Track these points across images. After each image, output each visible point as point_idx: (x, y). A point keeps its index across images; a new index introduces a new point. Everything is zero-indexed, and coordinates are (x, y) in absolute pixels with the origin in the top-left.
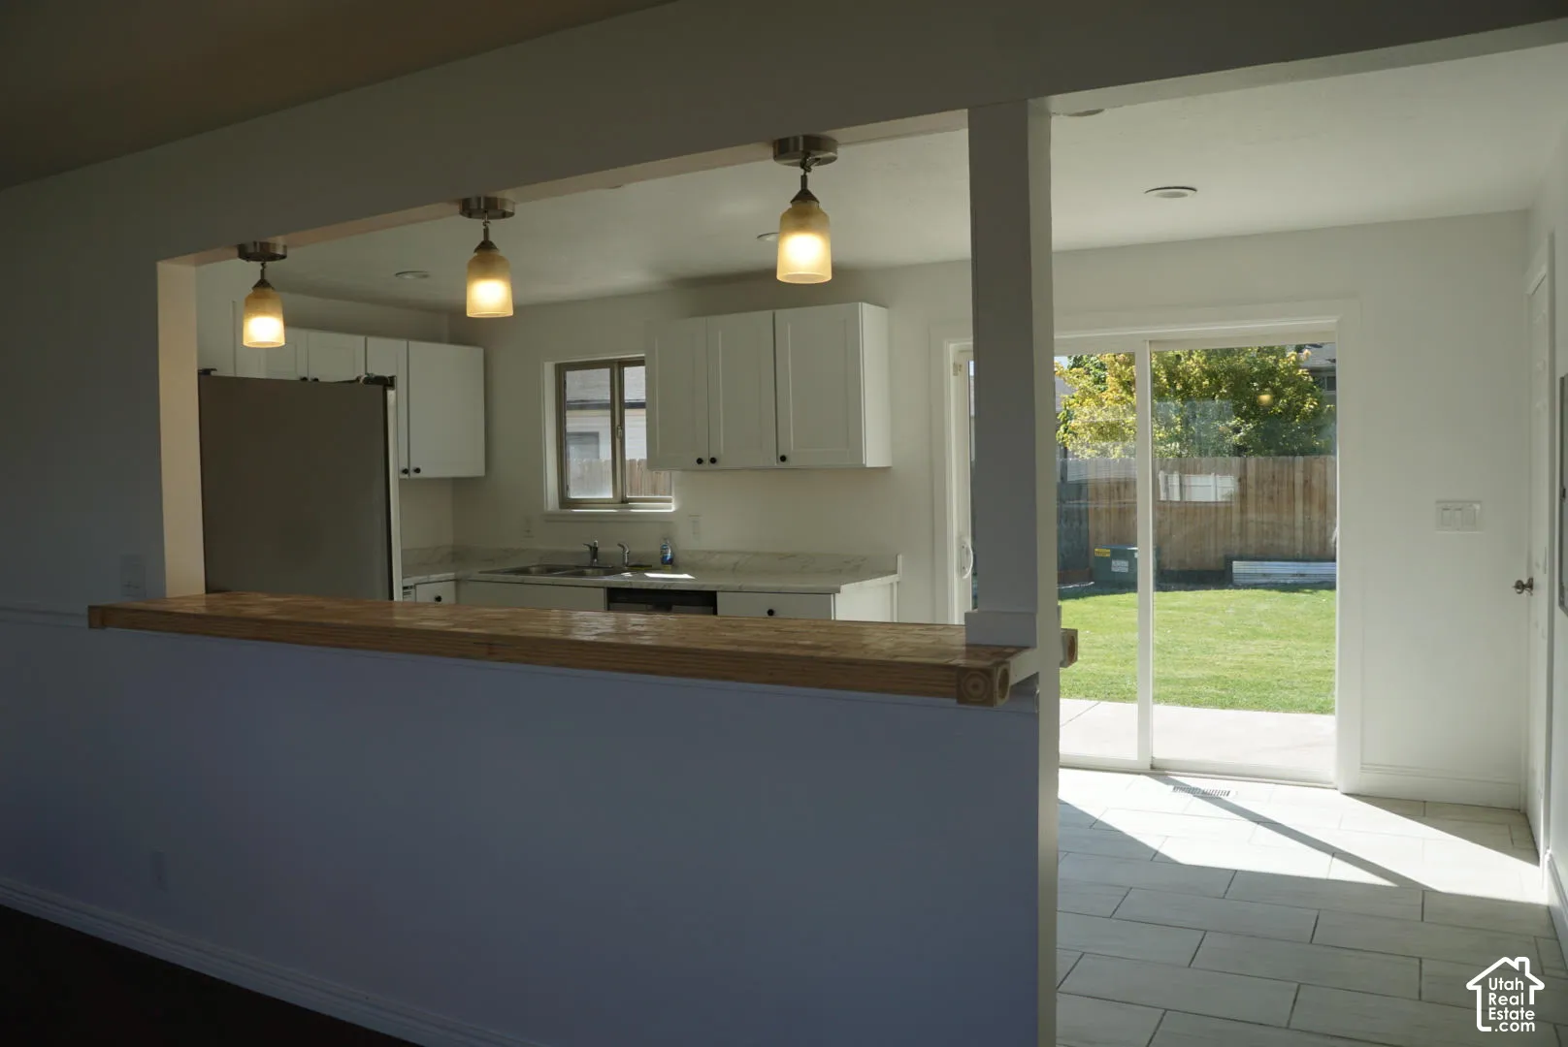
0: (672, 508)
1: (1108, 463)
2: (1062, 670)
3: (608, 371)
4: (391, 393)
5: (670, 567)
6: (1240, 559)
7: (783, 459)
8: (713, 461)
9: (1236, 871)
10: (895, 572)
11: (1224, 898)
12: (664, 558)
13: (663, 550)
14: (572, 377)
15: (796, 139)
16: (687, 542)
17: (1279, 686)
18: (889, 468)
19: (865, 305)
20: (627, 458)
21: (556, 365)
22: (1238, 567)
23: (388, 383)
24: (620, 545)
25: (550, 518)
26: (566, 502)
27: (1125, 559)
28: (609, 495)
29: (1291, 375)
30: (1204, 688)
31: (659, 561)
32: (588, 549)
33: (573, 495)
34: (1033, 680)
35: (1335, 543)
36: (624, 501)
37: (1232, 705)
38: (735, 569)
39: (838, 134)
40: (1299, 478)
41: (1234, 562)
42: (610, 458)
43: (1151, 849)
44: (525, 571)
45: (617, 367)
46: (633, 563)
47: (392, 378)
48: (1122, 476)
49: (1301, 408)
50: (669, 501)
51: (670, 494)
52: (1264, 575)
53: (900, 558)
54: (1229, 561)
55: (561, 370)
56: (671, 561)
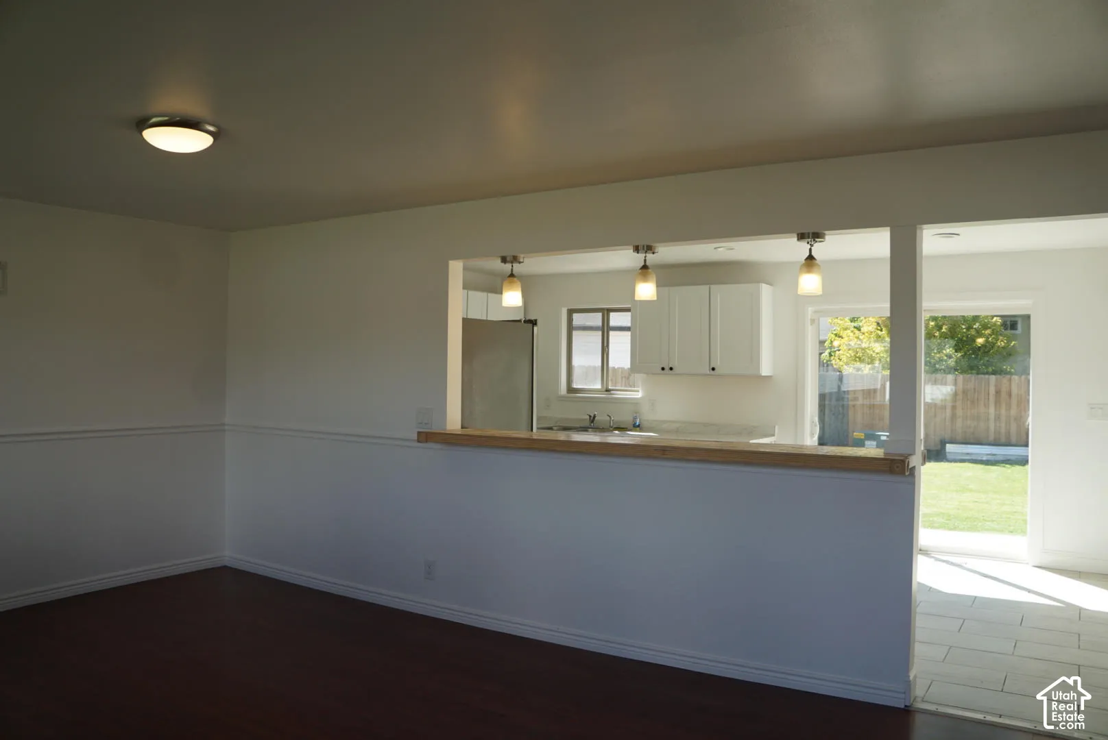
0: (639, 395)
1: (862, 377)
2: (922, 467)
3: (601, 314)
4: (535, 328)
5: (638, 429)
6: (951, 442)
7: (713, 369)
8: (671, 369)
9: (976, 597)
10: (774, 435)
11: (971, 607)
12: (635, 423)
13: (635, 418)
14: (575, 316)
15: (809, 233)
16: (647, 416)
17: (983, 519)
18: (771, 376)
19: (764, 285)
20: (611, 365)
21: (568, 310)
22: (950, 448)
23: (534, 323)
24: (608, 416)
25: (562, 399)
26: (571, 390)
27: (874, 440)
28: (598, 386)
29: (989, 322)
30: (935, 519)
31: (632, 426)
32: (588, 417)
33: (575, 386)
34: (914, 467)
35: (1028, 425)
36: (608, 390)
37: (955, 528)
38: (677, 431)
39: (826, 232)
40: (992, 390)
41: (947, 445)
42: (600, 364)
43: (928, 586)
44: (551, 429)
45: (606, 312)
46: (615, 426)
47: (536, 320)
48: (872, 387)
49: (996, 343)
50: (638, 391)
51: (638, 387)
52: (968, 454)
53: (777, 427)
54: (943, 443)
55: (571, 312)
56: (639, 426)
